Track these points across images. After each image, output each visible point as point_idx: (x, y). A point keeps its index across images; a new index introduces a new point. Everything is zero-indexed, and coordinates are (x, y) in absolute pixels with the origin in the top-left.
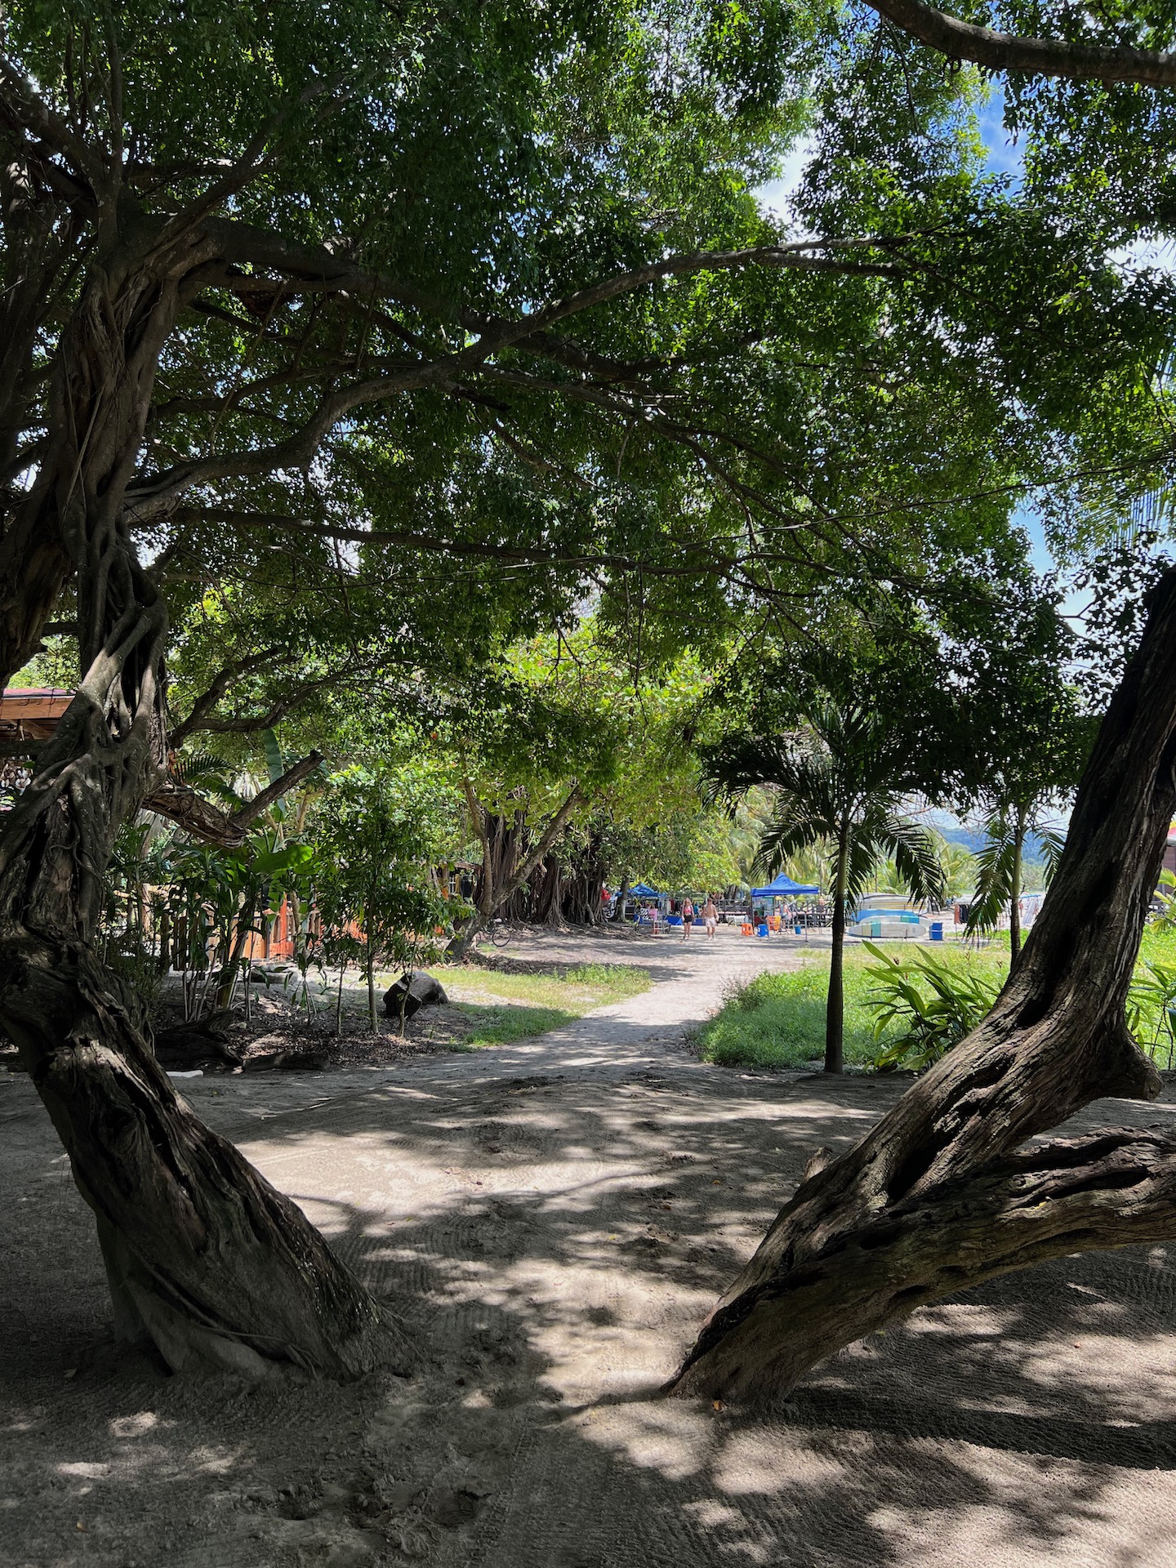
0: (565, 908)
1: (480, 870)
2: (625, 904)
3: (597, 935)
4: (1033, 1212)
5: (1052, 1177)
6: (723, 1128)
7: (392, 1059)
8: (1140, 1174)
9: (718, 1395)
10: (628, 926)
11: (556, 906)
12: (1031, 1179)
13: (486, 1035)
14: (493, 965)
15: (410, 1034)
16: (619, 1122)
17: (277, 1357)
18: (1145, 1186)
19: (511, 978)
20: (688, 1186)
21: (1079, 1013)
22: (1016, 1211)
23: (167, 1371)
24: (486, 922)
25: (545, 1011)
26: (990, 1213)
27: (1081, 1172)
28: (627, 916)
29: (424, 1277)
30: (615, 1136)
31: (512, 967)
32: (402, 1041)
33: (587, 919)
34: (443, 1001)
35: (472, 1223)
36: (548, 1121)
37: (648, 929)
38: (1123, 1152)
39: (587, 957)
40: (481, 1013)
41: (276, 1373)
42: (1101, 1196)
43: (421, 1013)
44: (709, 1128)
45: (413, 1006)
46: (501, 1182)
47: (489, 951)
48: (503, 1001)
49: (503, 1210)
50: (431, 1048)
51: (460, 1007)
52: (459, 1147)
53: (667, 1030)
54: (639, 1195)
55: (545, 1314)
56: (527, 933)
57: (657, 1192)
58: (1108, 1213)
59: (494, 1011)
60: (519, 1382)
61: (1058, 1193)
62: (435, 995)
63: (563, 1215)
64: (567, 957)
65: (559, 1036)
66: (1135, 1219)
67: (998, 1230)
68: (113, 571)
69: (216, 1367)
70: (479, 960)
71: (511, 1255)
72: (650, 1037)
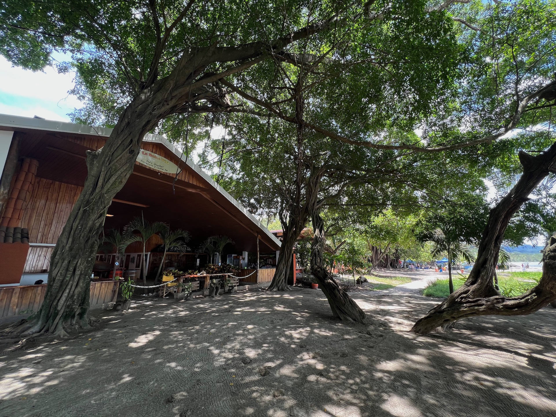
0: (391, 265)
1: (372, 257)
2: (405, 264)
3: (399, 271)
4: (465, 309)
5: (468, 305)
6: (423, 304)
7: (359, 291)
8: (482, 305)
9: (418, 332)
10: (406, 269)
11: (389, 264)
12: (465, 305)
13: (376, 288)
14: (376, 276)
15: (362, 287)
16: (403, 301)
17: (355, 320)
18: (484, 306)
19: (380, 278)
20: (415, 311)
21: (481, 283)
22: (462, 309)
23: (341, 320)
24: (374, 267)
25: (388, 285)
26: (458, 309)
27: (473, 304)
28: (406, 267)
29: (372, 316)
30: (402, 303)
31: (380, 276)
32: (361, 288)
33: (396, 267)
34: (367, 282)
35: (378, 311)
36: (390, 300)
37: (411, 270)
38: (480, 301)
39: (397, 275)
40: (375, 284)
41: (354, 322)
42: (476, 308)
43: (363, 284)
44: (421, 304)
45: (362, 282)
46: (382, 307)
47: (375, 273)
48: (379, 283)
49: (383, 311)
50: (366, 290)
51: (370, 283)
52: (375, 302)
53: (415, 290)
54: (407, 311)
55: (391, 322)
56: (383, 270)
57: (410, 311)
58: (478, 310)
59: (378, 284)
60: (387, 328)
61: (469, 307)
62: (365, 281)
63: (393, 312)
64: (392, 275)
65: (392, 290)
66: (482, 311)
67: (459, 312)
68: (316, 217)
69: (347, 320)
70: (373, 275)
71: (385, 315)
72: (411, 291)
